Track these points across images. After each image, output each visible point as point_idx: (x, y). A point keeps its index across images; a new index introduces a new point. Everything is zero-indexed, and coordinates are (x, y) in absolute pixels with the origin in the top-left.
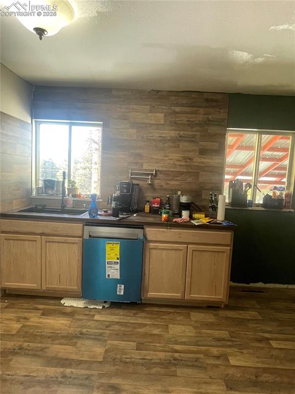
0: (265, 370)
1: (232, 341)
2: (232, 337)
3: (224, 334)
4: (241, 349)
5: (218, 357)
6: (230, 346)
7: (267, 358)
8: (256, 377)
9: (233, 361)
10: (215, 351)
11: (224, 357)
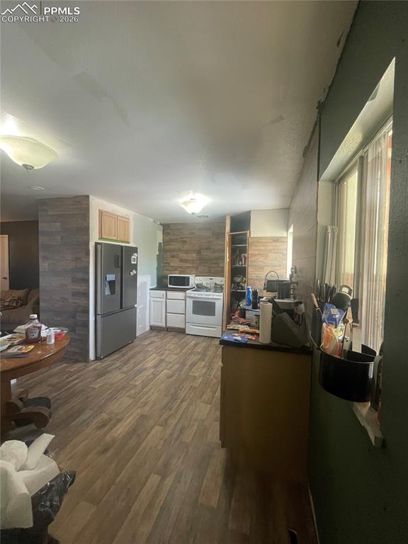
0: (138, 445)
1: (176, 440)
2: (181, 442)
3: (188, 437)
4: (165, 441)
5: (166, 420)
6: (171, 434)
7: (146, 455)
8: (138, 435)
9: (158, 428)
10: (173, 422)
11: (164, 424)
